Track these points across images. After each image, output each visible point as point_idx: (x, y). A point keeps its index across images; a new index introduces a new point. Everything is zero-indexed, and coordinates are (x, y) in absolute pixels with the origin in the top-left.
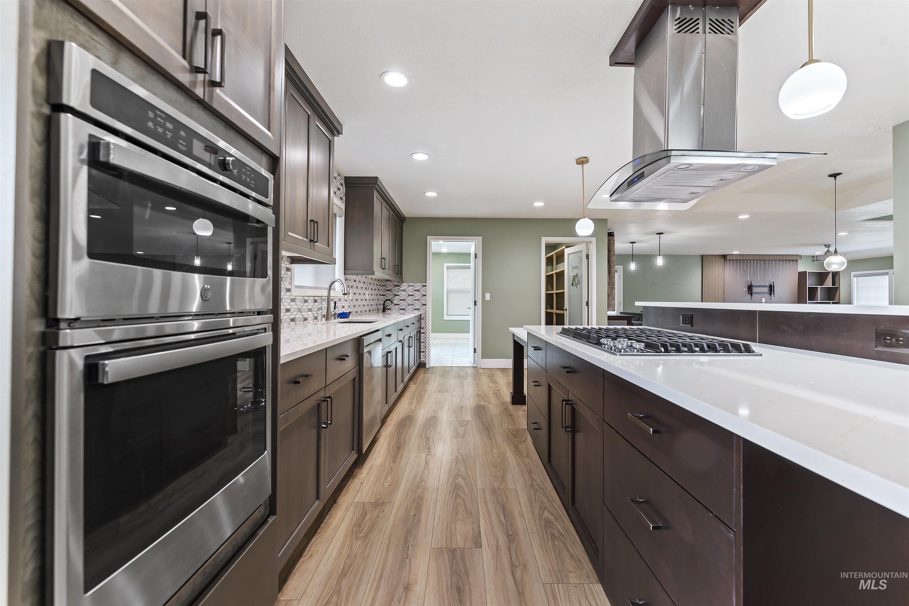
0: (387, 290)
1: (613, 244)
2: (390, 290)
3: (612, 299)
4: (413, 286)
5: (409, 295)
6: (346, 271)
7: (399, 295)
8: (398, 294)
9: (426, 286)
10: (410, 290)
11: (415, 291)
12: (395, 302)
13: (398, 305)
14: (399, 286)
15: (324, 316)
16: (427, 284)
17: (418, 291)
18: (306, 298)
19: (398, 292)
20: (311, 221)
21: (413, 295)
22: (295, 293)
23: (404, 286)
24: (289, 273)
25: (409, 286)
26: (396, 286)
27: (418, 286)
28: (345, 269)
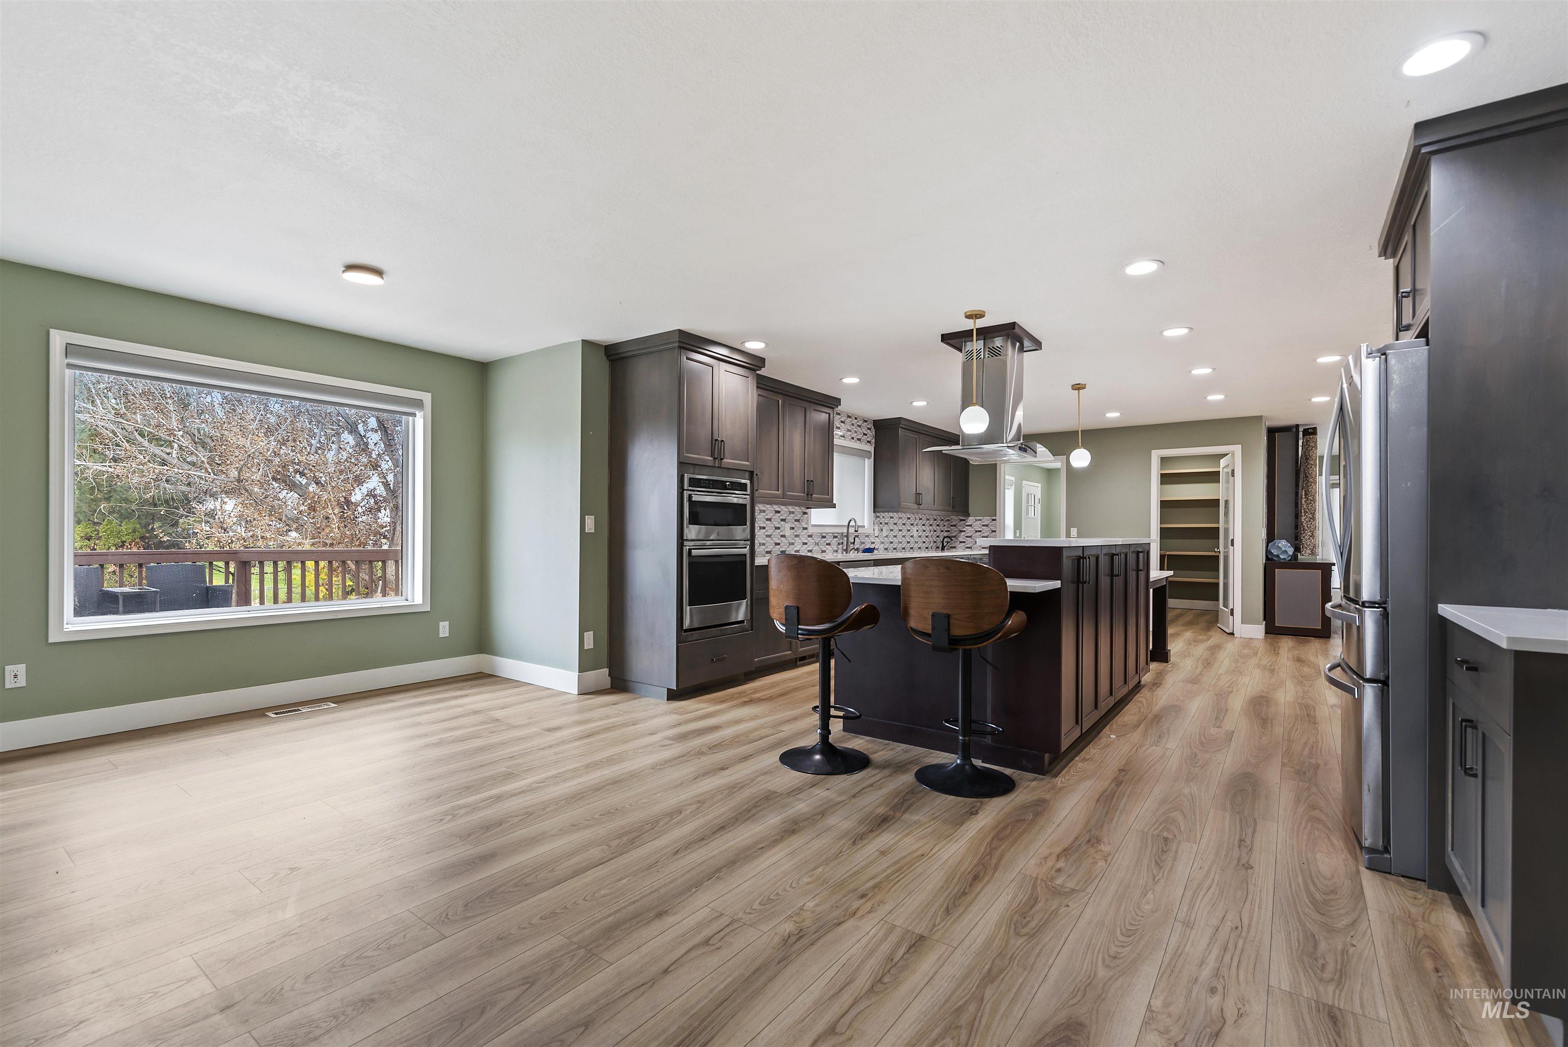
0: (952, 526)
1: (1313, 447)
2: (955, 526)
3: (1311, 536)
4: (980, 520)
5: (976, 531)
6: (875, 509)
7: (965, 531)
8: (964, 529)
9: (995, 520)
10: (977, 525)
11: (983, 526)
12: (961, 539)
13: (964, 542)
14: (964, 520)
15: (844, 550)
16: (997, 518)
17: (987, 526)
18: (825, 535)
19: (964, 527)
20: (808, 481)
21: (980, 531)
22: (811, 530)
23: (971, 520)
24: (806, 516)
25: (976, 520)
26: (961, 520)
27: (986, 520)
28: (875, 507)
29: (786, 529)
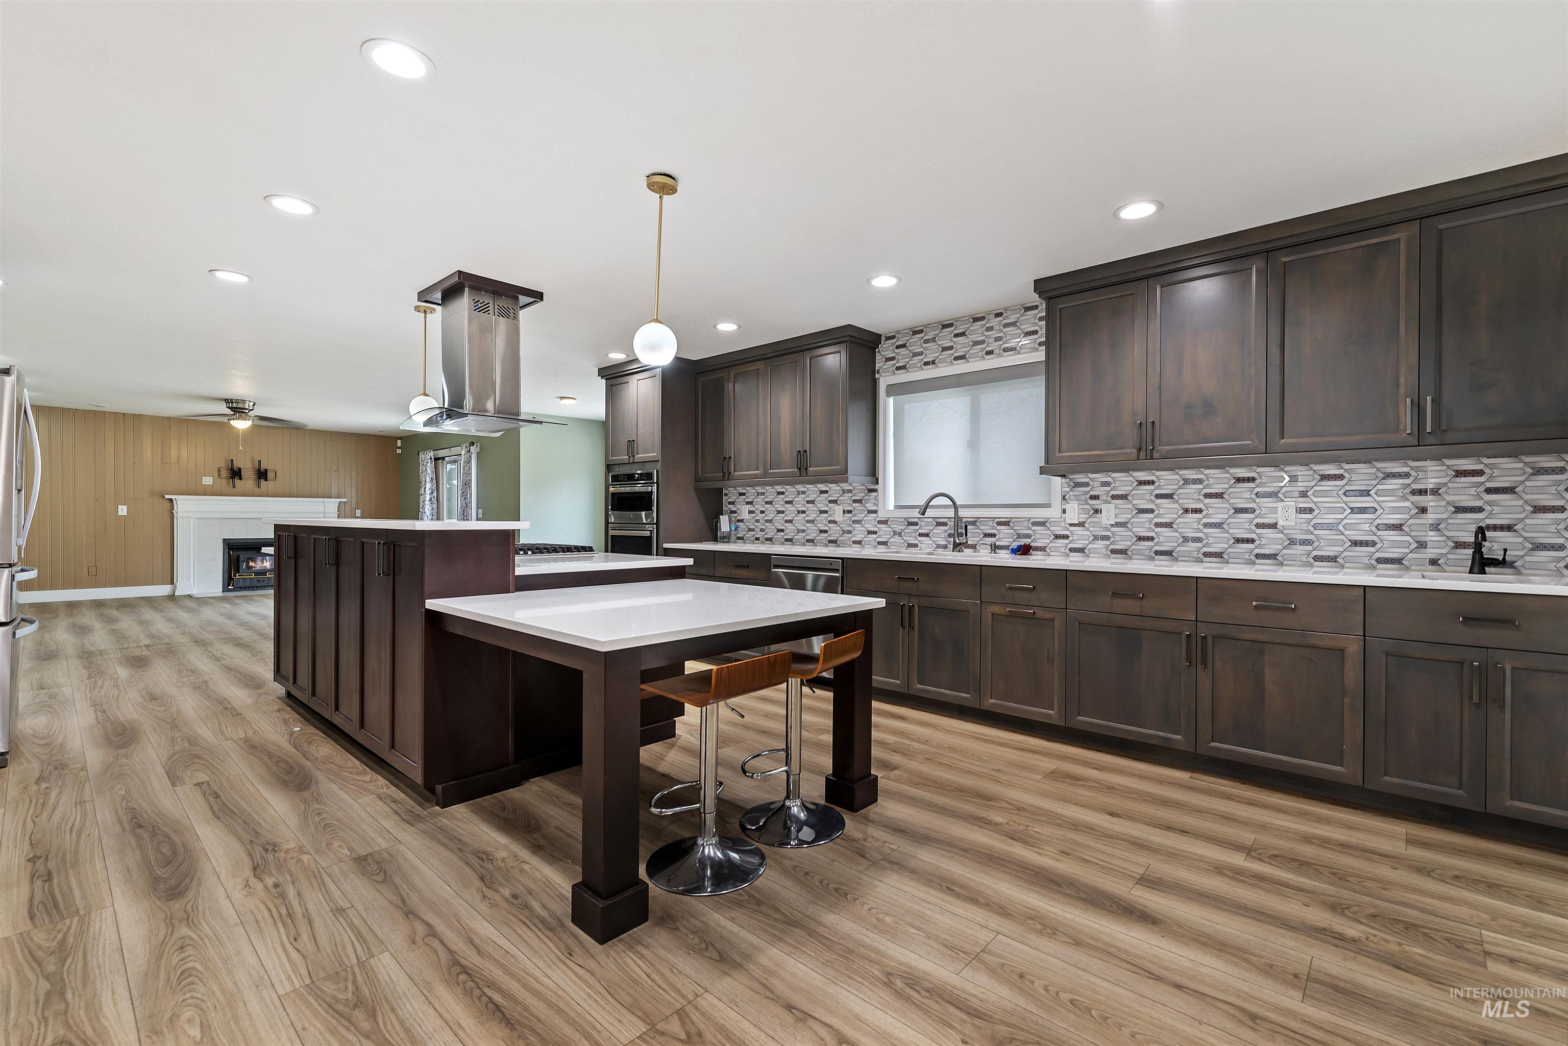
20: (799, 452)
29: (837, 513)
